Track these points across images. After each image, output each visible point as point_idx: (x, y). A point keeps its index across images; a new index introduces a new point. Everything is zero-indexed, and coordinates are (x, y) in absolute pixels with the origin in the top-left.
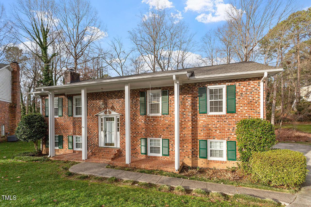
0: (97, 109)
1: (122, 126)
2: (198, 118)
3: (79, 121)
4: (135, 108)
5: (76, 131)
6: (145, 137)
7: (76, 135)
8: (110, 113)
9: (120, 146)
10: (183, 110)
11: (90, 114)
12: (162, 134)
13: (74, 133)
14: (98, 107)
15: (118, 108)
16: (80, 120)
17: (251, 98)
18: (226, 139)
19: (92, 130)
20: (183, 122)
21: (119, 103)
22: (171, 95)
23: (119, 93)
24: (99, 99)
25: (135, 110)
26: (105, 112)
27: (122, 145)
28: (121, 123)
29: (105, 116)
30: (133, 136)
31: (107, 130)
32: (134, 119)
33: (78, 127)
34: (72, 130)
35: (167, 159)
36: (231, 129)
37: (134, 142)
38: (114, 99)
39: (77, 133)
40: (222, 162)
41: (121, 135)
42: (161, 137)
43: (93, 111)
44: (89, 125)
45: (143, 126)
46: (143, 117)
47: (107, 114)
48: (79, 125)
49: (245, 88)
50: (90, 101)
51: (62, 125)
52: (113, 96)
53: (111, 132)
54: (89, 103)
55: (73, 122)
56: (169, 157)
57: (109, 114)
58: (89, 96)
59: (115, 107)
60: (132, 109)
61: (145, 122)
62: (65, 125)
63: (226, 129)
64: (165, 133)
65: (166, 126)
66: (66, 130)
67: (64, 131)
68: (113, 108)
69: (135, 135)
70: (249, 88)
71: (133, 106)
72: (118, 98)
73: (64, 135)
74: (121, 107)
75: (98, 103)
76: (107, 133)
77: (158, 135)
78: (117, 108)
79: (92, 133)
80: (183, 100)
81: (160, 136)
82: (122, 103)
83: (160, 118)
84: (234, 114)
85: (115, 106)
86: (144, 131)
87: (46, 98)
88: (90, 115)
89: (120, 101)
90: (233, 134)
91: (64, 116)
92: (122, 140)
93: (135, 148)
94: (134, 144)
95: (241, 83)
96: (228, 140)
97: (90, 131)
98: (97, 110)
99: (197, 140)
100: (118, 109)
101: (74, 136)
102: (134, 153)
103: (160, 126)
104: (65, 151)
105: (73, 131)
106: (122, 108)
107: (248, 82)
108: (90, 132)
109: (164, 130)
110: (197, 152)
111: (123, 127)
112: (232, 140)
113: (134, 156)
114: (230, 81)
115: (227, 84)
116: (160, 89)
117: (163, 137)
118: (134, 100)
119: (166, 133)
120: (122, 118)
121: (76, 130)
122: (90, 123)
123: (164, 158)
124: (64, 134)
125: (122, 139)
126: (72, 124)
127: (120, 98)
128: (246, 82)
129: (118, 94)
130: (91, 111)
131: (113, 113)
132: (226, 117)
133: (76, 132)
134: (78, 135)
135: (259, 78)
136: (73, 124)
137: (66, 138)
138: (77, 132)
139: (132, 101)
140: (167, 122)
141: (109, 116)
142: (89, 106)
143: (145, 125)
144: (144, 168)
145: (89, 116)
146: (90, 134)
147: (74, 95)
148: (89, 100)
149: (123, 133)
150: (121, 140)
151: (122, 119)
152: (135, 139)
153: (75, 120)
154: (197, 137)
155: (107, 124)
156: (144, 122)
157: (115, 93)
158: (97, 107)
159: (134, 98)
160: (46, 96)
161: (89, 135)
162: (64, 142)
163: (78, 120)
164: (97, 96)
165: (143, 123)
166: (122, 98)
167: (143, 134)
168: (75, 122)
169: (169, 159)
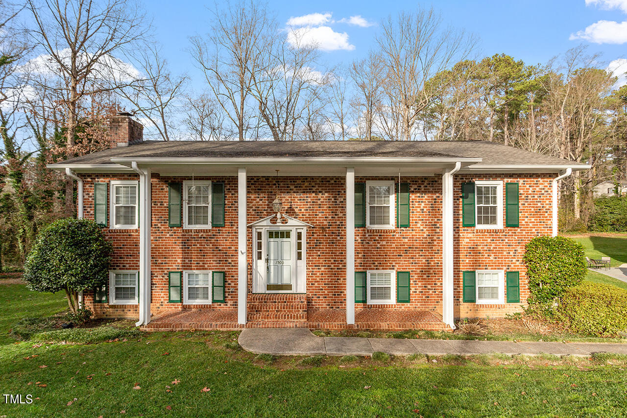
0: (250, 213)
1: (313, 248)
2: (461, 234)
3: (201, 238)
4: (341, 212)
5: (191, 261)
6: (363, 269)
7: (191, 269)
8: (284, 221)
9: (307, 290)
10: (436, 221)
11: (232, 223)
12: (396, 263)
13: (185, 266)
14: (254, 208)
15: (303, 212)
16: (202, 235)
17: (539, 204)
18: (505, 268)
20: (435, 240)
21: (307, 202)
22: (413, 192)
23: (304, 182)
24: (255, 192)
25: (341, 217)
26: (271, 220)
27: (311, 287)
28: (310, 243)
29: (269, 227)
30: (337, 269)
31: (272, 257)
32: (339, 236)
33: (197, 250)
34: (179, 258)
35: (406, 307)
36: (512, 253)
37: (338, 279)
38: (294, 192)
39: (195, 266)
40: (499, 307)
41: (308, 267)
42: (393, 269)
44: (229, 248)
45: (359, 248)
46: (359, 230)
47: (278, 224)
48: (200, 248)
49: (531, 188)
50: (232, 194)
52: (292, 187)
53: (280, 260)
54: (228, 199)
55: (182, 240)
56: (409, 304)
57: (282, 223)
58: (230, 184)
59: (296, 210)
60: (336, 215)
61: (364, 240)
62: (160, 248)
63: (505, 253)
64: (401, 261)
65: (404, 248)
66: (160, 258)
67: (156, 261)
68: (291, 211)
69: (341, 265)
70: (537, 189)
71: (337, 210)
72: (304, 192)
73: (156, 272)
74: (311, 210)
75: (254, 200)
76: (272, 263)
77: (389, 264)
78: (301, 213)
80: (435, 202)
81: (393, 266)
82: (313, 202)
83: (392, 234)
84: (516, 229)
85: (297, 208)
86: (361, 258)
87: (96, 180)
88: (231, 225)
89: (307, 197)
90: (514, 260)
91: (155, 225)
92: (311, 277)
93: (341, 292)
94: (338, 284)
95: (526, 180)
96: (508, 270)
97: (232, 261)
98: (251, 215)
99: (459, 271)
100: (303, 215)
101: (184, 272)
102: (338, 302)
103: (392, 248)
104: (159, 308)
105: (182, 261)
106: (312, 212)
107: (535, 180)
108: (229, 263)
109: (401, 256)
110: (459, 292)
111: (315, 251)
112: (513, 270)
113: (339, 308)
114: (511, 175)
115: (506, 180)
116: (392, 179)
117: (398, 268)
118: (340, 197)
119: (405, 261)
120: (313, 233)
121: (192, 258)
123: (400, 307)
124: (156, 269)
125: (312, 274)
126: (179, 246)
127: (307, 192)
128: (532, 179)
129: (303, 184)
130: (233, 216)
131: (292, 222)
132: (504, 234)
133: (191, 263)
134: (197, 269)
135: (553, 174)
136: (182, 245)
137: (161, 277)
138: (194, 263)
139: (335, 199)
140: (406, 240)
141: (281, 227)
142: (229, 205)
143: (364, 246)
144: (387, 328)
145: (229, 228)
146: (232, 266)
147: (187, 178)
148: (231, 192)
149: (314, 263)
150: (309, 277)
151: (313, 236)
152: (340, 274)
153: (189, 235)
154: (459, 266)
155: (272, 244)
156: (361, 240)
157: (296, 182)
158: (252, 207)
159: (339, 194)
160: (97, 176)
161: (228, 269)
162: (155, 287)
163: (197, 235)
164: (252, 184)
165: (358, 243)
166: (313, 192)
167: (359, 263)
168: (190, 240)
169: (409, 307)
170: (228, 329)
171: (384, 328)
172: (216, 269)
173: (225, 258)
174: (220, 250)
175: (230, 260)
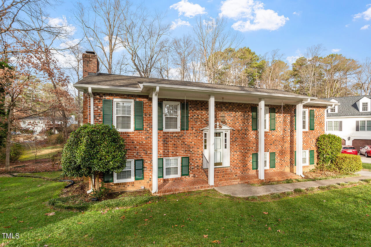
0: (203, 122)
1: (234, 142)
2: (294, 134)
3: (175, 137)
4: (247, 122)
5: (169, 151)
6: (256, 152)
7: (169, 156)
8: (220, 127)
9: (230, 164)
10: (285, 127)
11: (192, 128)
12: (269, 148)
13: (165, 155)
14: (205, 119)
15: (229, 122)
16: (175, 135)
17: (320, 120)
18: (309, 149)
19: (195, 149)
20: (285, 137)
21: (231, 117)
22: (276, 113)
23: (230, 105)
24: (205, 110)
25: (247, 125)
27: (233, 163)
28: (232, 139)
30: (245, 152)
32: (246, 135)
33: (172, 145)
34: (161, 150)
35: (274, 170)
36: (311, 142)
37: (245, 158)
38: (225, 111)
39: (171, 154)
40: (307, 167)
41: (231, 152)
42: (269, 151)
43: (197, 124)
44: (191, 143)
45: (255, 141)
46: (254, 132)
47: (217, 129)
48: (174, 143)
49: (318, 113)
50: (192, 111)
51: (141, 143)
52: (224, 108)
53: (215, 149)
54: (190, 114)
55: (163, 139)
56: (274, 168)
58: (191, 105)
59: (226, 121)
60: (244, 124)
61: (256, 137)
62: (149, 144)
63: (309, 142)
64: (272, 147)
65: (273, 141)
66: (149, 150)
67: (146, 152)
68: (224, 122)
69: (246, 150)
70: (320, 113)
71: (245, 121)
72: (230, 111)
73: (147, 159)
74: (233, 121)
75: (204, 114)
77: (267, 149)
78: (228, 122)
79: (196, 152)
80: (285, 118)
81: (268, 150)
82: (234, 117)
83: (268, 134)
84: (313, 131)
85: (226, 119)
86: (255, 146)
87: (104, 97)
88: (192, 129)
89: (231, 114)
90: (312, 145)
91: (145, 129)
92: (233, 157)
93: (246, 165)
94: (245, 161)
95: (316, 109)
96: (310, 150)
97: (193, 150)
98: (203, 123)
99: (293, 151)
100: (229, 124)
101: (164, 159)
102: (245, 170)
103: (268, 141)
104: (148, 182)
105: (163, 151)
106: (234, 122)
107: (319, 109)
108: (191, 152)
109: (272, 144)
110: (293, 161)
112: (312, 150)
113: (245, 173)
114: (311, 107)
115: (310, 108)
116: (268, 106)
117: (270, 151)
118: (246, 114)
119: (273, 147)
120: (234, 133)
121: (169, 150)
122: (192, 140)
123: (271, 170)
124: (146, 157)
125: (233, 156)
126: (161, 142)
127: (231, 111)
128: (318, 109)
129: (229, 107)
130: (193, 124)
131: (224, 127)
132: (309, 133)
133: (168, 153)
134: (172, 156)
135: (325, 107)
136: (163, 142)
137: (150, 163)
138: (170, 153)
139: (244, 115)
140: (273, 137)
142: (191, 117)
143: (256, 140)
144: (277, 180)
145: (190, 131)
146: (193, 153)
147: (166, 100)
148: (192, 109)
149: (234, 150)
150: (231, 157)
151: (234, 135)
152: (246, 155)
153: (167, 135)
154: (293, 149)
156: (255, 137)
157: (226, 105)
158: (203, 119)
159: (246, 113)
160: (105, 95)
161: (190, 155)
162: (146, 169)
163: (172, 135)
164: (203, 105)
165: (254, 138)
166: (234, 111)
167: (254, 149)
168: (168, 139)
169: (275, 170)
170: (205, 189)
171: (276, 180)
172: (183, 155)
173: (189, 149)
174: (185, 144)
175: (191, 150)
